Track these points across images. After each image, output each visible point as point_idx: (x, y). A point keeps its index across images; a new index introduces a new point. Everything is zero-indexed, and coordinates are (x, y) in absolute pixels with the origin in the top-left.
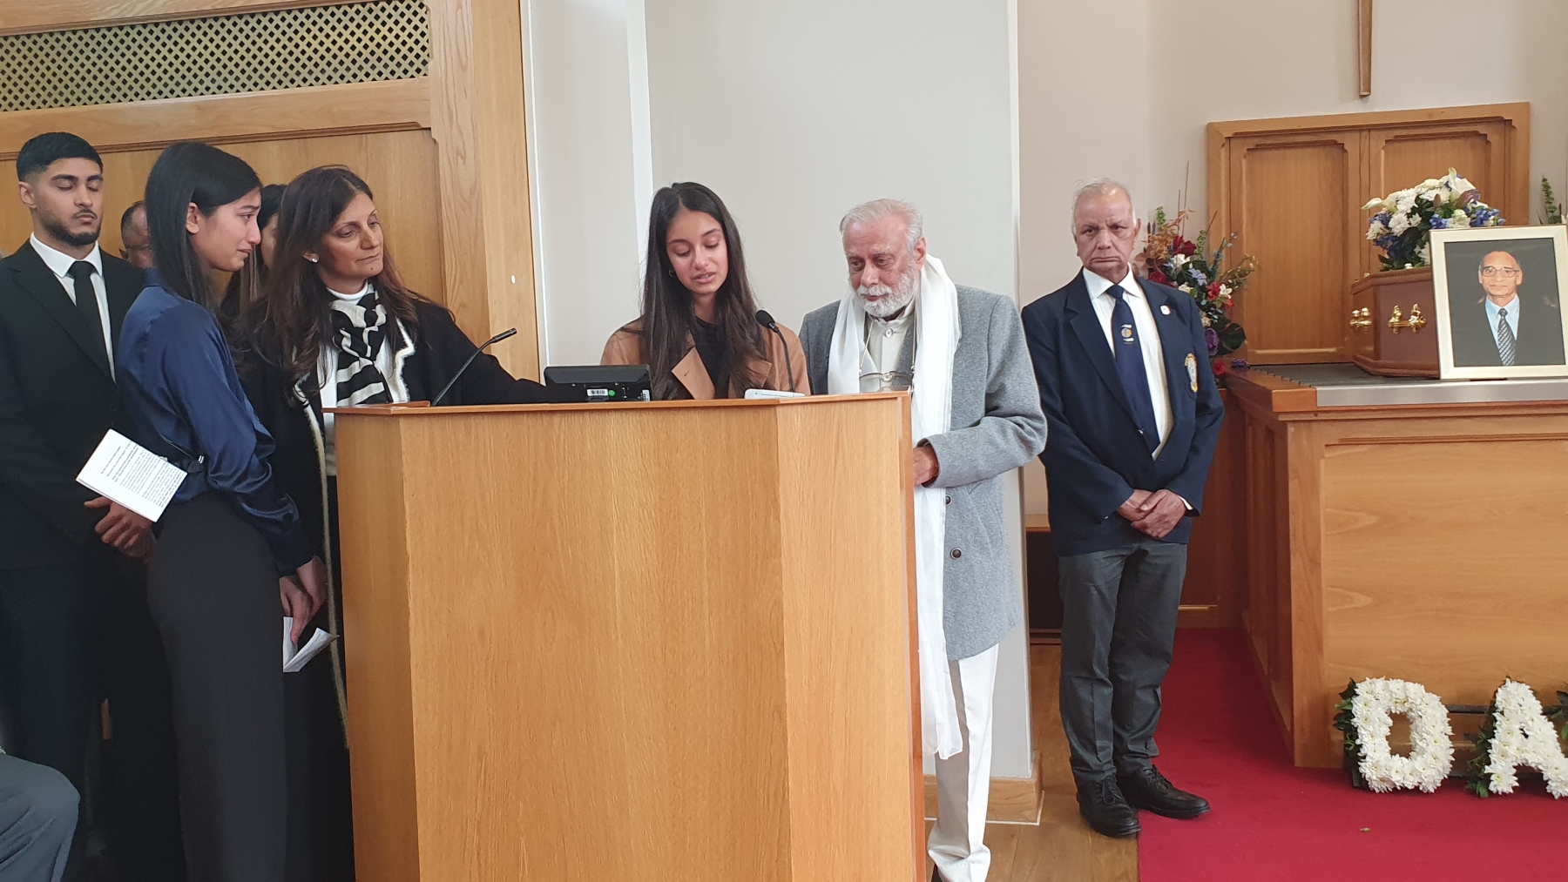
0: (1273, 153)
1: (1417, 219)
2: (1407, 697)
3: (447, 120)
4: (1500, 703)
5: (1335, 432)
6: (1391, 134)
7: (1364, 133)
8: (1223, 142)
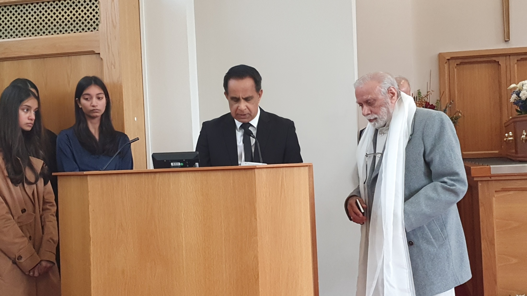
0: (468, 66)
3: (107, 50)
5: (500, 186)
6: (520, 57)
7: (508, 57)
8: (446, 61)
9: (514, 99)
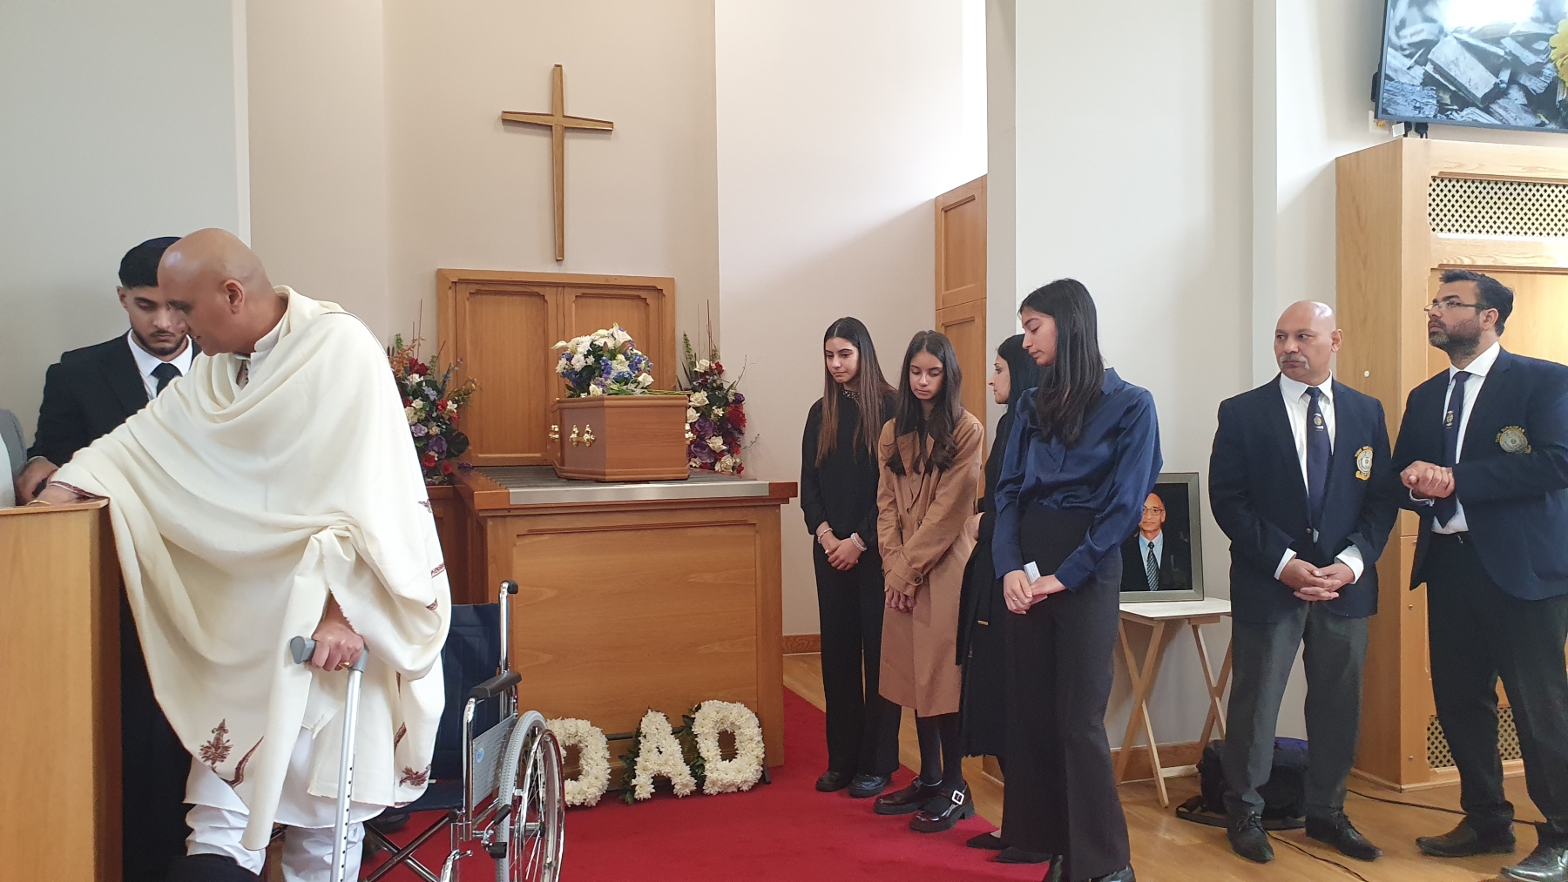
0: (491, 298)
1: (591, 359)
2: (577, 732)
4: (644, 729)
5: (523, 525)
6: (579, 292)
7: (560, 289)
8: (450, 285)
9: (563, 367)
